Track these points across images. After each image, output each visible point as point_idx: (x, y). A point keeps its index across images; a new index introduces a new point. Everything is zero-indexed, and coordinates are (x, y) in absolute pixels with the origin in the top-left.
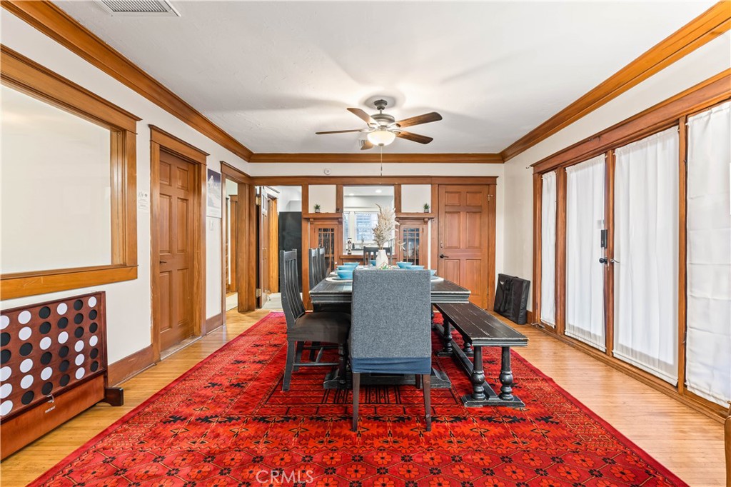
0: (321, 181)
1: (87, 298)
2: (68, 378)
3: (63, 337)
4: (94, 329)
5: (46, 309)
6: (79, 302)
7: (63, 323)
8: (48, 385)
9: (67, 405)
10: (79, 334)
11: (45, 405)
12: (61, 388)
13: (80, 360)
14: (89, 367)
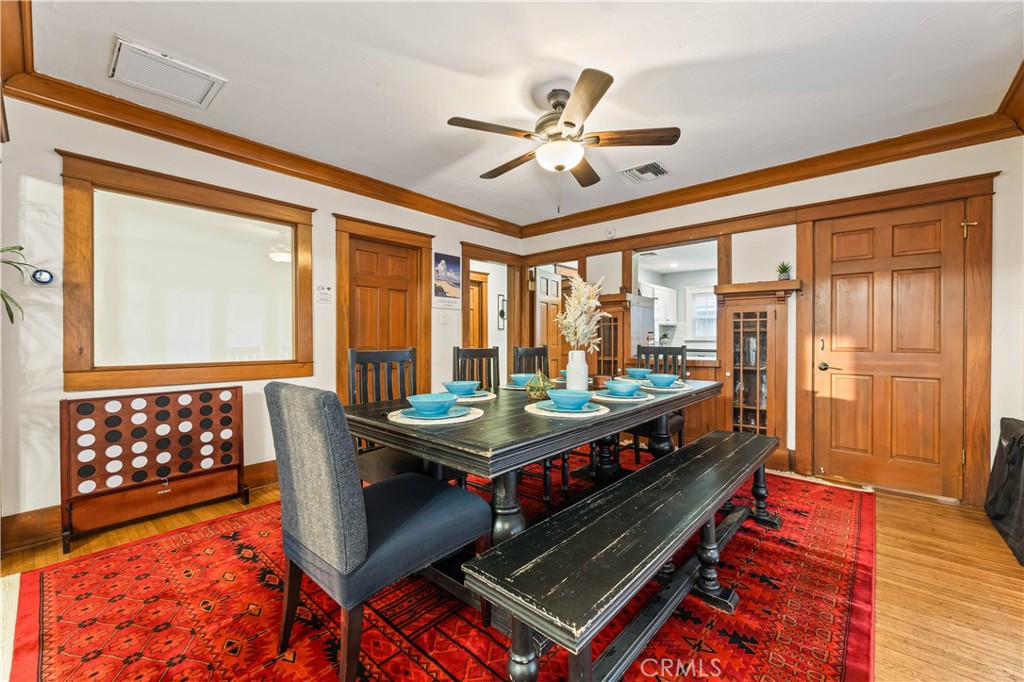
0: (601, 249)
1: (216, 392)
2: (191, 467)
3: (186, 427)
4: (226, 422)
5: (162, 399)
6: (206, 395)
7: (185, 413)
8: (163, 470)
9: (187, 491)
10: (206, 425)
11: (158, 487)
12: (180, 473)
13: (207, 450)
14: (219, 458)
